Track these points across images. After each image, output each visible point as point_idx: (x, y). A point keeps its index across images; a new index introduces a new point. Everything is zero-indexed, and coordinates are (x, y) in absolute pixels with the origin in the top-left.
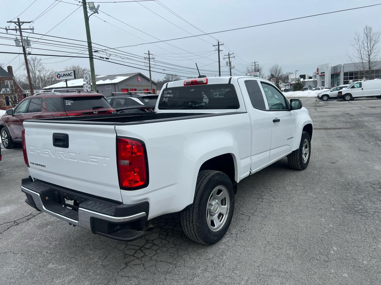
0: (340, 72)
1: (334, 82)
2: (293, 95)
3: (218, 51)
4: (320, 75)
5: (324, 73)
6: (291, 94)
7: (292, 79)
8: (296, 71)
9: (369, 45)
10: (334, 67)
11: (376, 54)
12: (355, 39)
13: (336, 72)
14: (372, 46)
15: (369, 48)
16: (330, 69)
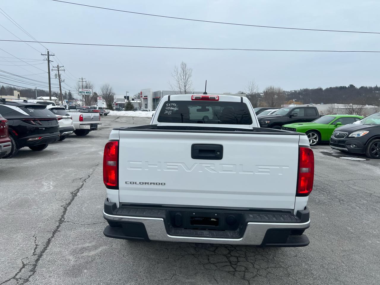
0: (160, 97)
1: (155, 106)
2: (126, 114)
3: (47, 61)
4: (143, 98)
5: (147, 96)
6: (125, 113)
7: (117, 99)
8: (127, 92)
9: (185, 78)
10: (155, 92)
11: (189, 86)
12: (175, 71)
13: (156, 97)
14: (187, 79)
15: (185, 80)
16: (151, 93)
